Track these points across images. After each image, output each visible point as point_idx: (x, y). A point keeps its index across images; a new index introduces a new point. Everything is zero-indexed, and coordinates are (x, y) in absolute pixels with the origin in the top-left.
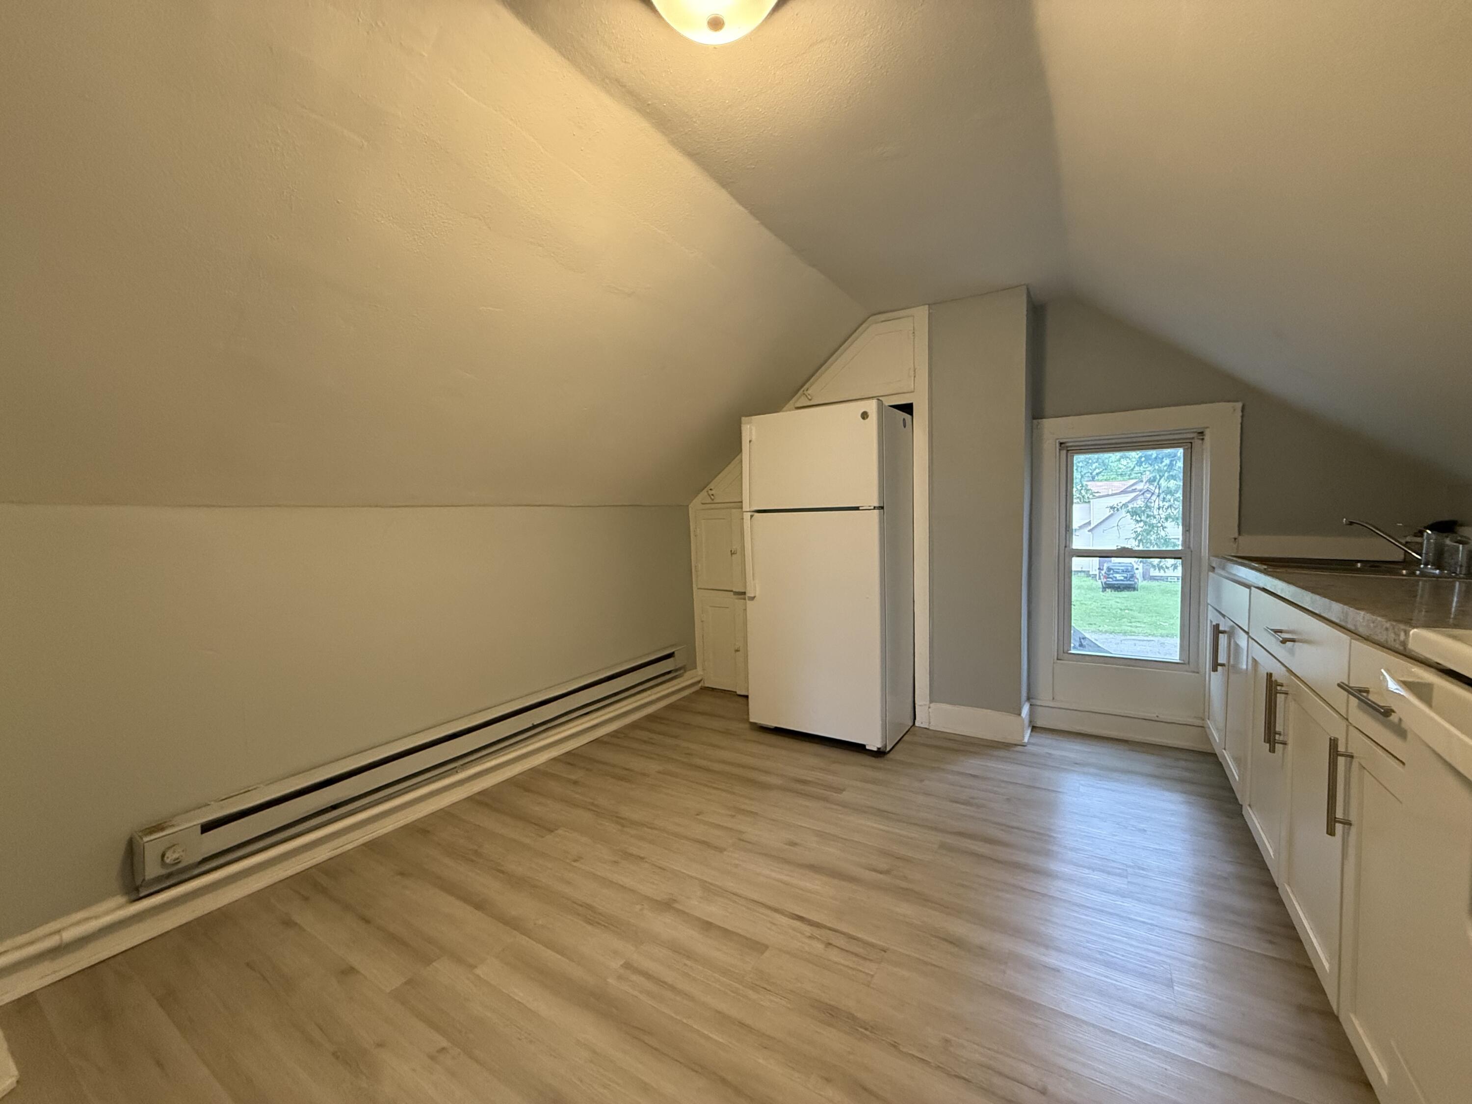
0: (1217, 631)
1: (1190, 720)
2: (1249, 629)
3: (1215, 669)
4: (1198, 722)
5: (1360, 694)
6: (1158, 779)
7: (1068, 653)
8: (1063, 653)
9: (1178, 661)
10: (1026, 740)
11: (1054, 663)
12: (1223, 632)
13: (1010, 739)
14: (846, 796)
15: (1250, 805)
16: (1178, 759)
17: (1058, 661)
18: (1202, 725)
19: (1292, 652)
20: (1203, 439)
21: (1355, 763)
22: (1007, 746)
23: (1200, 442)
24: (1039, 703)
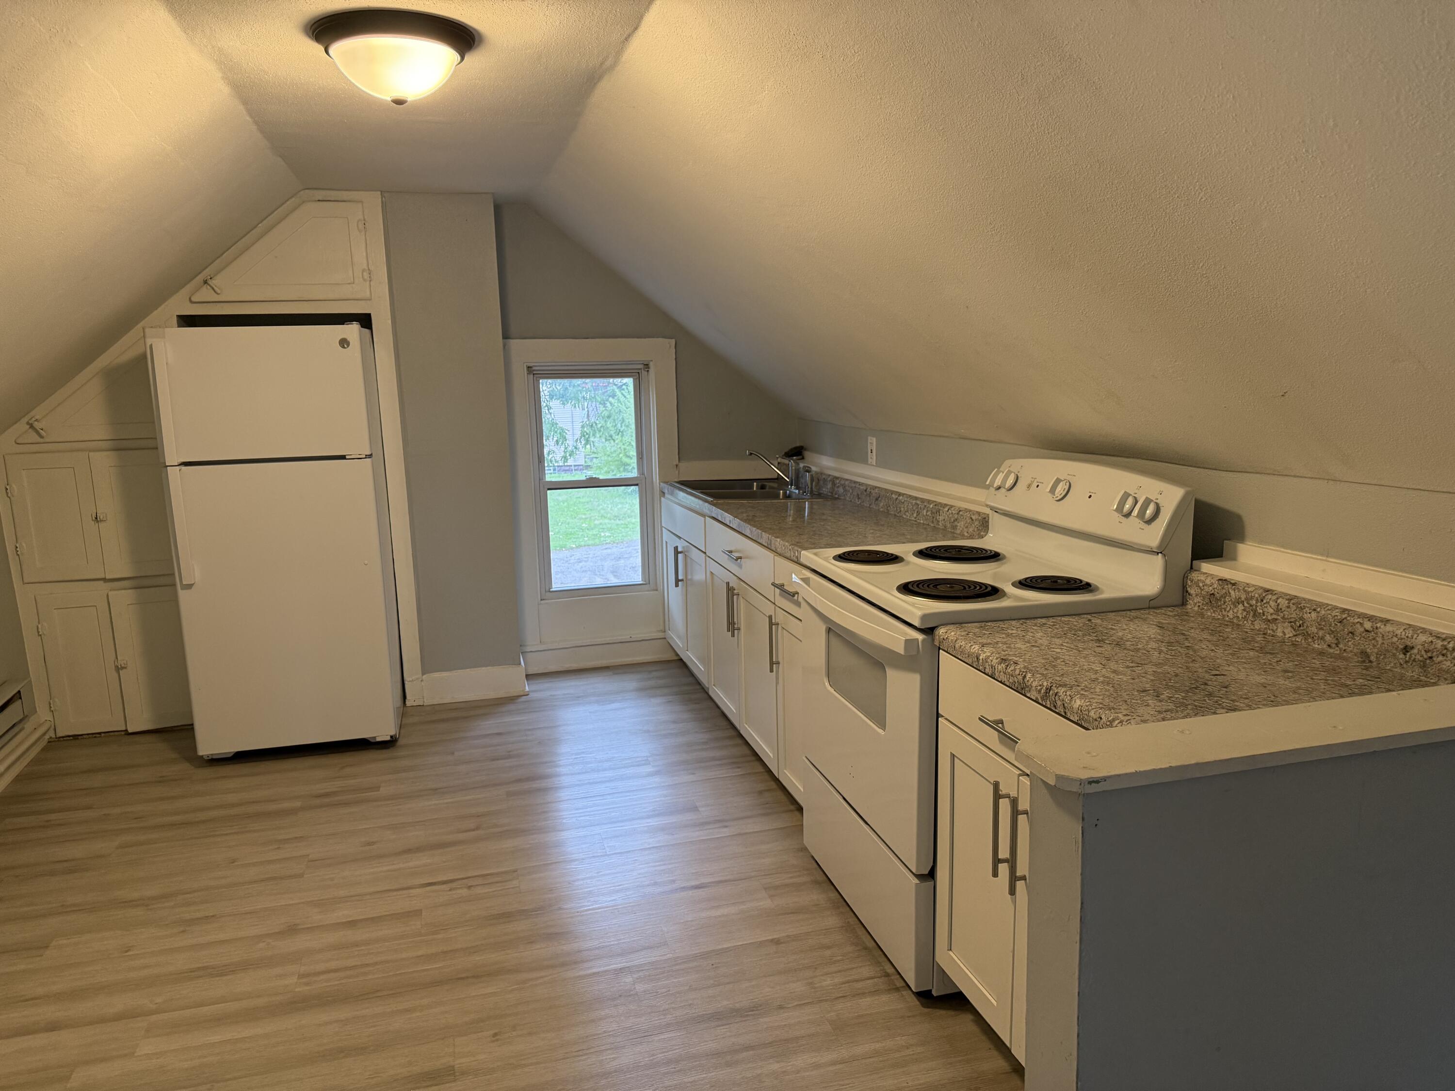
0: (677, 552)
1: (655, 634)
2: (706, 550)
3: (677, 585)
4: (661, 635)
5: (781, 587)
6: (643, 691)
7: (550, 591)
8: (547, 591)
9: (641, 582)
10: (527, 689)
11: (538, 604)
12: (681, 552)
13: (513, 692)
14: (384, 791)
15: (714, 685)
16: (650, 672)
17: (542, 602)
18: (663, 637)
19: (740, 566)
20: (648, 371)
21: (780, 627)
22: (512, 700)
23: (646, 373)
24: (528, 649)
